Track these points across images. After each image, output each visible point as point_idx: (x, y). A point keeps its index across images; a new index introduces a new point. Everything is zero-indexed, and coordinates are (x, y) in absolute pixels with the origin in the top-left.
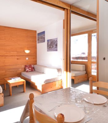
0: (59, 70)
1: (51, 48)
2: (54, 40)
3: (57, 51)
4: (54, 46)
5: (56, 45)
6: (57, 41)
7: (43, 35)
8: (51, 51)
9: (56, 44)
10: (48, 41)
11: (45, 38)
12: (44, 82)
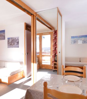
0: (21, 63)
1: (12, 45)
2: (15, 39)
3: (18, 47)
4: (16, 43)
5: (18, 43)
6: (18, 39)
7: (3, 33)
8: (12, 47)
9: (17, 41)
10: (9, 39)
11: (5, 36)
12: (10, 75)
